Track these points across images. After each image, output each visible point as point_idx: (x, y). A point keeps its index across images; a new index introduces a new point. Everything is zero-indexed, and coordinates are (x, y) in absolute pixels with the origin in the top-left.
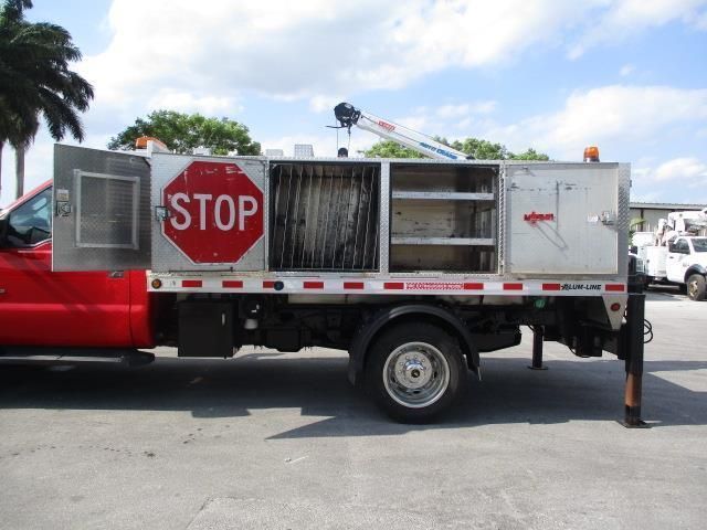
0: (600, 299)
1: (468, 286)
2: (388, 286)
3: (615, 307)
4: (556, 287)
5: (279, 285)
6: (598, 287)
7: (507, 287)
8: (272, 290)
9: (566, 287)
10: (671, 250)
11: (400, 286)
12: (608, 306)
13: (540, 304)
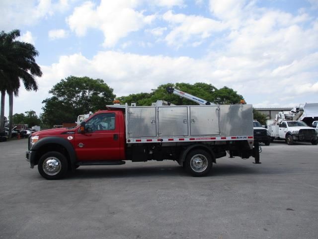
0: (246, 141)
1: (212, 139)
2: (191, 139)
3: (251, 143)
4: (235, 138)
5: (162, 140)
6: (246, 138)
7: (222, 138)
8: (160, 142)
9: (237, 138)
10: (280, 127)
11: (194, 139)
12: (249, 142)
13: (231, 143)
